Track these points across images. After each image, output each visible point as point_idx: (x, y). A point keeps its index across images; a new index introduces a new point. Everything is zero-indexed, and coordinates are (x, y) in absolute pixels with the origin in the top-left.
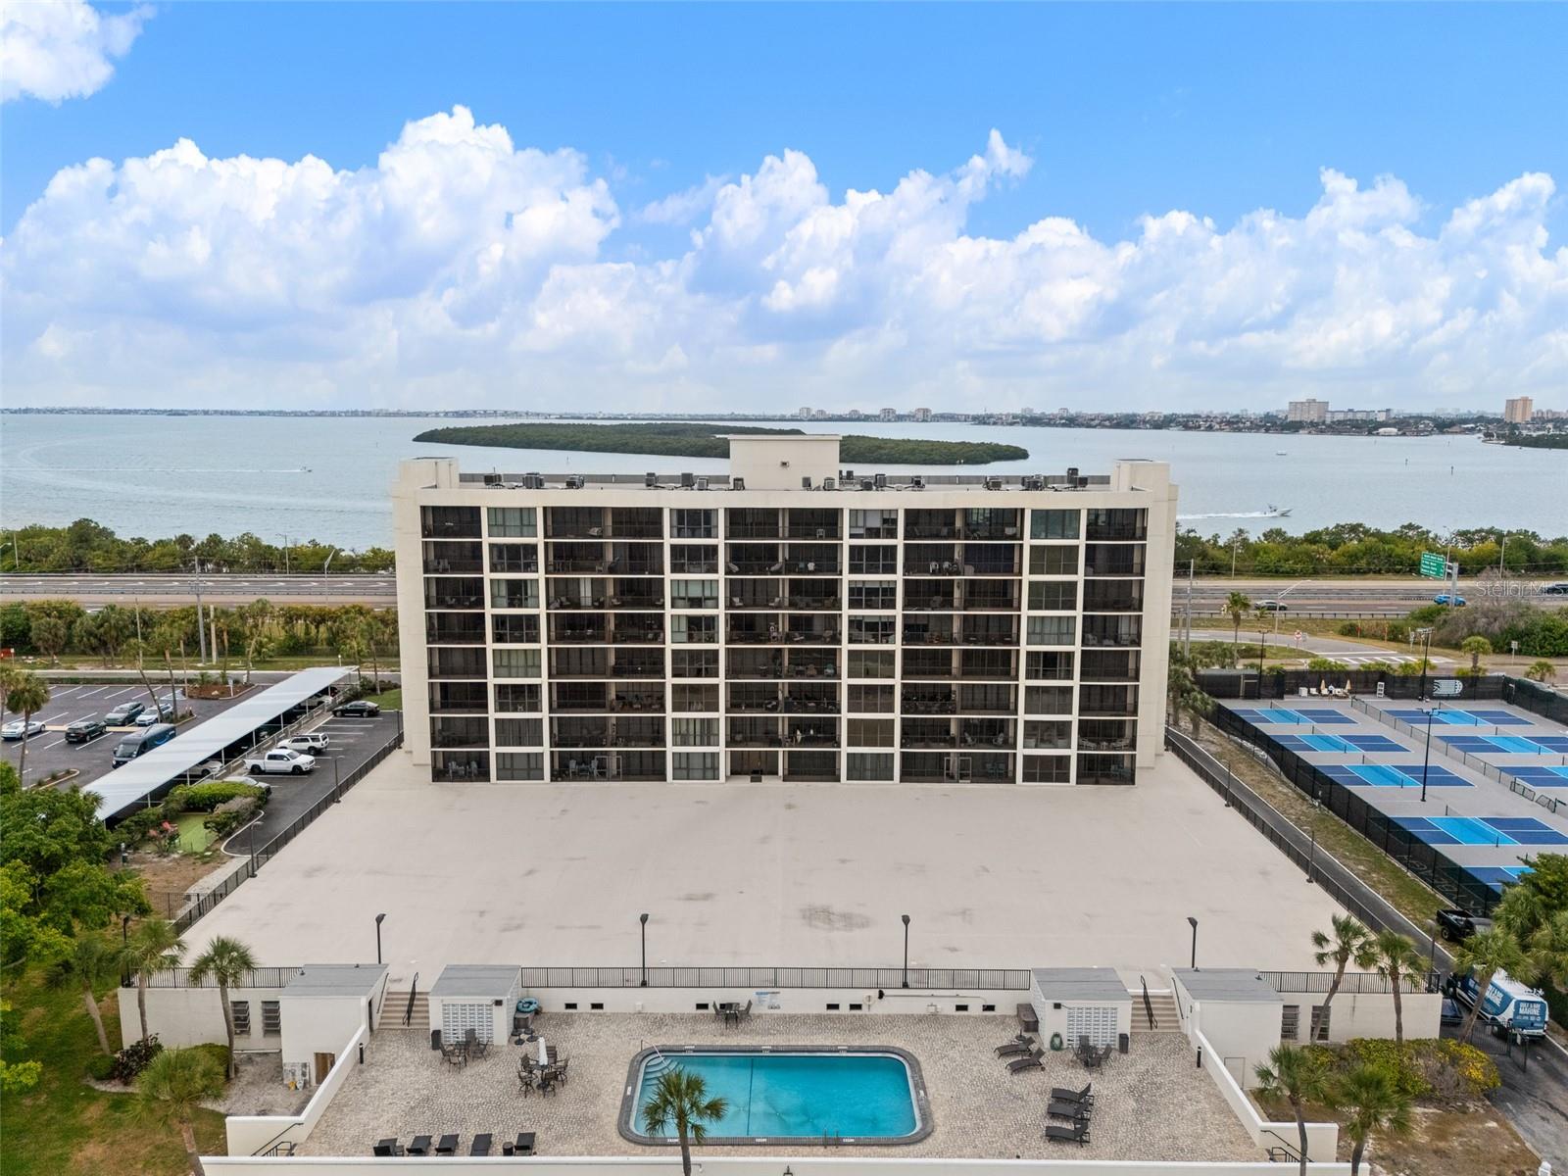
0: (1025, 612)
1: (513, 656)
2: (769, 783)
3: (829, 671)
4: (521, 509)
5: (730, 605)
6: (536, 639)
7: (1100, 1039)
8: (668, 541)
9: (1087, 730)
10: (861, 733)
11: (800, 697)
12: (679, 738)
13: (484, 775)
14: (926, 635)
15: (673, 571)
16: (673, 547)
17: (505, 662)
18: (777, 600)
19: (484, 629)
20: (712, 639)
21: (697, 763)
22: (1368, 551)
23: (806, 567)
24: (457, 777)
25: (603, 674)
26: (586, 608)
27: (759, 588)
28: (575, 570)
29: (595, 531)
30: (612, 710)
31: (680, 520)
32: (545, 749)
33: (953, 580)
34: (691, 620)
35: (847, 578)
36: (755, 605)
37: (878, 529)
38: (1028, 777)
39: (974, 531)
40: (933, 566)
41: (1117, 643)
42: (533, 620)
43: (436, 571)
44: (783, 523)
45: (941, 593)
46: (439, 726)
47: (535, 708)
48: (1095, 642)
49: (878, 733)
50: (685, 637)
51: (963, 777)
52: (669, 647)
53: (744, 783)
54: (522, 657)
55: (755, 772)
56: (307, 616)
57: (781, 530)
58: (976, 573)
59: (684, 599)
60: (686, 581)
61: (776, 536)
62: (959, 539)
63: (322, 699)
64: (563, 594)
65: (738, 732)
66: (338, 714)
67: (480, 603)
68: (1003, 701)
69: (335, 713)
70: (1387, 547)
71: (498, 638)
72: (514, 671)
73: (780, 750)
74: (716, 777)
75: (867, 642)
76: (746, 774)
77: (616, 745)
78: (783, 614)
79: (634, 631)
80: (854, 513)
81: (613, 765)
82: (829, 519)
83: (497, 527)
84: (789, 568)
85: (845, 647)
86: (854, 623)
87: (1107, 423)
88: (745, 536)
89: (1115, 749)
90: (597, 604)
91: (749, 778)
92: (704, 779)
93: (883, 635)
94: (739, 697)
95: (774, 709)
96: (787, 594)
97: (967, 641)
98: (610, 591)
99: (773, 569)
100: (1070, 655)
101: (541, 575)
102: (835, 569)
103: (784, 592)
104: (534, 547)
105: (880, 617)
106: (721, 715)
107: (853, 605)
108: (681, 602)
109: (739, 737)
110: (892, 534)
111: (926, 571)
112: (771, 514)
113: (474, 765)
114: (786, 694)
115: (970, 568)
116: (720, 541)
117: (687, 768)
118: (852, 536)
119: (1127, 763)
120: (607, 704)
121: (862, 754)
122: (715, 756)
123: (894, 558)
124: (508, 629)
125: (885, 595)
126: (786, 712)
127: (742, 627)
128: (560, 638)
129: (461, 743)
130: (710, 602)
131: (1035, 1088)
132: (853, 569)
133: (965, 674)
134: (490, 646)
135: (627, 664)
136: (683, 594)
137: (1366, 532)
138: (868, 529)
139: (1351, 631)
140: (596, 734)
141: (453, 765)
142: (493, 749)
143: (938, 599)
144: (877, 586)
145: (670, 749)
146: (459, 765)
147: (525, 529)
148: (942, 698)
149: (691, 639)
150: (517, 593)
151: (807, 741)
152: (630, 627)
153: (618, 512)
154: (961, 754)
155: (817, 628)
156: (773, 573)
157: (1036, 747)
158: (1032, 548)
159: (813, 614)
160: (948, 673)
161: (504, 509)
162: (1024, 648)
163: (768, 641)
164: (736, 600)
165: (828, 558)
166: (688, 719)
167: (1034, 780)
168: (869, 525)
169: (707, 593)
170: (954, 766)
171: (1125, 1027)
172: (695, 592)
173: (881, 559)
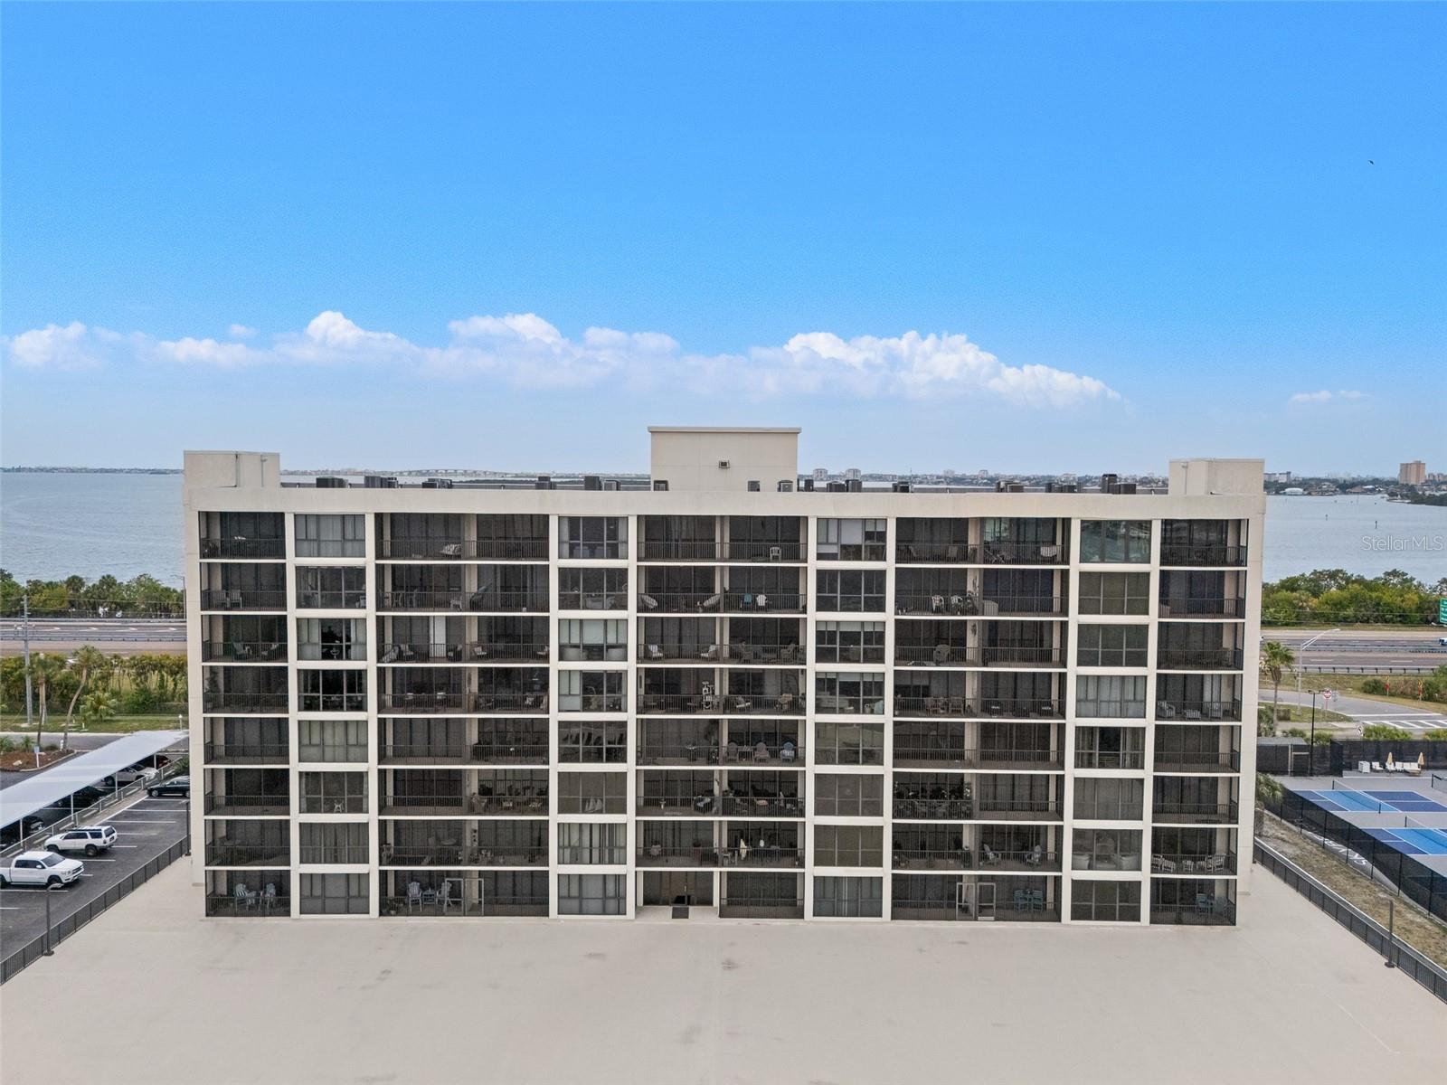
0: (1073, 670)
1: (328, 732)
2: (702, 919)
3: (788, 753)
4: (343, 517)
5: (644, 656)
6: (360, 706)
8: (556, 562)
9: (1165, 844)
10: (835, 846)
11: (746, 790)
12: (567, 852)
13: (282, 907)
14: (929, 701)
15: (563, 605)
16: (563, 572)
17: (316, 740)
18: (712, 648)
19: (286, 690)
20: (617, 706)
21: (593, 890)
22: (1354, 599)
23: (754, 601)
25: (457, 756)
26: (436, 659)
27: (686, 632)
28: (422, 605)
29: (450, 549)
30: (472, 811)
31: (574, 534)
32: (372, 868)
33: (965, 621)
34: (588, 678)
35: (813, 618)
36: (680, 656)
37: (858, 547)
38: (1078, 914)
39: (995, 552)
40: (936, 601)
41: (1205, 716)
42: (357, 679)
43: (223, 606)
44: (722, 537)
45: (951, 639)
46: (222, 832)
47: (358, 806)
48: (1173, 713)
49: (858, 846)
50: (577, 702)
51: (983, 910)
52: (555, 717)
53: (662, 916)
54: (340, 731)
55: (680, 900)
56: (163, 666)
57: (718, 547)
58: (1001, 611)
59: (576, 646)
60: (581, 621)
61: (712, 557)
62: (974, 562)
63: (142, 772)
64: (405, 640)
65: (655, 843)
66: (154, 793)
67: (282, 653)
68: (1041, 798)
69: (150, 792)
70: (1374, 595)
71: (308, 705)
72: (328, 752)
73: (716, 870)
74: (621, 911)
75: (842, 711)
76: (666, 903)
77: (475, 862)
78: (721, 669)
79: (504, 694)
80: (824, 523)
81: (472, 892)
82: (787, 532)
83: (308, 542)
84: (730, 602)
85: (811, 718)
86: (824, 683)
88: (667, 557)
89: (1202, 870)
90: (451, 654)
91: (669, 910)
92: (604, 913)
93: (865, 701)
94: (657, 792)
95: (707, 809)
96: (726, 640)
97: (986, 710)
98: (472, 635)
99: (707, 603)
100: (1138, 733)
101: (369, 612)
102: (796, 604)
103: (723, 637)
104: (360, 572)
105: (862, 674)
106: (629, 818)
107: (822, 656)
108: (572, 652)
109: (655, 850)
110: (879, 554)
111: (927, 608)
112: (707, 523)
113: (271, 890)
114: (725, 786)
115: (991, 605)
116: (630, 562)
117: (578, 898)
118: (820, 557)
119: (1219, 891)
120: (465, 802)
121: (836, 878)
122: (620, 879)
123: (882, 588)
125: (870, 645)
126: (724, 814)
127: (660, 688)
128: (399, 704)
129: (252, 857)
130: (614, 652)
132: (823, 605)
133: (986, 758)
134: (294, 715)
135: (492, 744)
136: (575, 640)
137: (1348, 580)
138: (844, 547)
139: (1375, 688)
140: (448, 846)
141: (240, 889)
142: (297, 868)
143: (944, 649)
144: (857, 629)
145: (555, 869)
146: (249, 889)
147: (349, 546)
148: (951, 793)
149: (586, 707)
150: (334, 639)
151: (756, 856)
152: (500, 687)
153: (484, 521)
154: (981, 878)
155: (771, 690)
156: (706, 610)
157: (1090, 867)
158: (1084, 576)
159: (764, 670)
160: (959, 756)
161: (318, 517)
162: (1072, 722)
163: (699, 708)
164: (654, 649)
165: (786, 589)
166: (581, 825)
167: (1089, 918)
168: (845, 541)
169: (611, 639)
170: (970, 895)
172: (594, 637)
173: (862, 591)
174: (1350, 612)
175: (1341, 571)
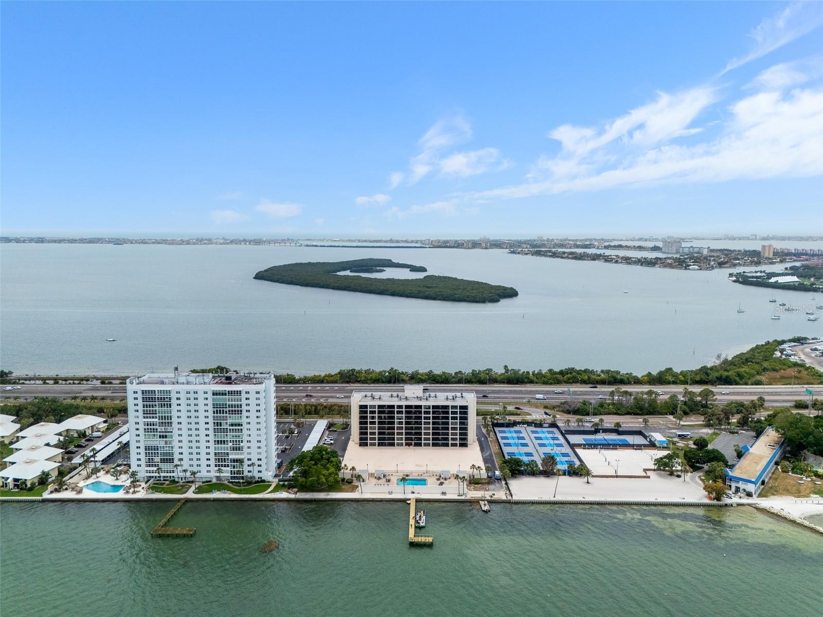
0: (450, 421)
2: (411, 447)
4: (374, 405)
5: (405, 419)
6: (375, 425)
7: (447, 477)
9: (460, 439)
10: (426, 439)
12: (397, 440)
13: (367, 445)
15: (397, 414)
16: (397, 411)
17: (371, 428)
18: (412, 419)
19: (368, 423)
20: (402, 425)
21: (400, 444)
24: (363, 446)
25: (385, 430)
26: (383, 420)
27: (410, 417)
28: (382, 414)
29: (385, 408)
30: (387, 436)
31: (398, 407)
32: (376, 442)
33: (439, 416)
34: (399, 422)
35: (423, 415)
36: (409, 419)
37: (428, 408)
39: (442, 408)
40: (436, 413)
41: (464, 425)
42: (375, 422)
44: (413, 407)
46: (360, 438)
47: (375, 435)
48: (461, 425)
49: (428, 439)
50: (398, 424)
51: (441, 446)
52: (396, 426)
53: (407, 447)
54: (373, 427)
58: (443, 415)
59: (398, 419)
60: (399, 416)
61: (412, 409)
62: (440, 410)
64: (380, 418)
65: (406, 439)
66: (330, 431)
67: (367, 419)
68: (447, 434)
71: (370, 425)
73: (413, 442)
74: (403, 446)
75: (426, 425)
76: (408, 445)
77: (388, 441)
78: (413, 421)
79: (390, 423)
80: (424, 406)
81: (387, 444)
82: (420, 407)
83: (370, 408)
84: (414, 414)
85: (423, 426)
87: (571, 256)
88: (408, 409)
89: (465, 442)
90: (385, 419)
92: (401, 446)
93: (429, 424)
94: (407, 434)
95: (412, 435)
97: (442, 425)
98: (387, 417)
100: (457, 427)
101: (377, 415)
102: (421, 414)
103: (414, 417)
104: (376, 411)
105: (428, 421)
106: (404, 436)
107: (424, 419)
110: (430, 409)
113: (365, 444)
114: (414, 433)
116: (404, 410)
117: (398, 445)
118: (424, 409)
121: (426, 443)
122: (403, 443)
123: (430, 412)
124: (372, 423)
125: (429, 418)
126: (414, 436)
127: (407, 423)
128: (379, 424)
129: (364, 440)
131: (439, 482)
133: (442, 430)
135: (389, 428)
138: (426, 408)
140: (384, 439)
142: (369, 441)
143: (437, 419)
145: (396, 442)
146: (363, 444)
147: (374, 408)
148: (438, 434)
151: (417, 440)
153: (388, 406)
154: (441, 442)
156: (412, 415)
157: (452, 441)
158: (452, 411)
159: (418, 421)
160: (438, 430)
161: (372, 405)
162: (451, 426)
163: (411, 425)
165: (420, 412)
166: (399, 437)
167: (452, 447)
169: (402, 418)
170: (440, 444)
171: (450, 476)
172: (400, 418)
173: (428, 413)
174: (571, 381)
175: (574, 368)
